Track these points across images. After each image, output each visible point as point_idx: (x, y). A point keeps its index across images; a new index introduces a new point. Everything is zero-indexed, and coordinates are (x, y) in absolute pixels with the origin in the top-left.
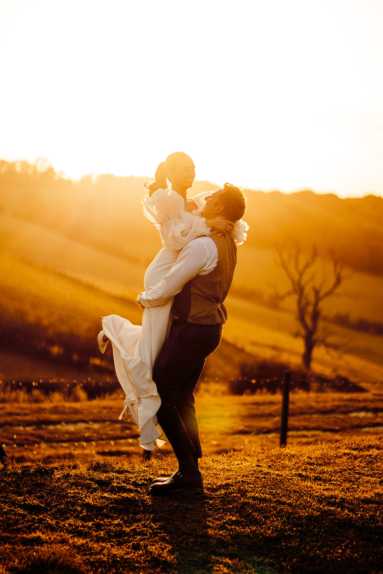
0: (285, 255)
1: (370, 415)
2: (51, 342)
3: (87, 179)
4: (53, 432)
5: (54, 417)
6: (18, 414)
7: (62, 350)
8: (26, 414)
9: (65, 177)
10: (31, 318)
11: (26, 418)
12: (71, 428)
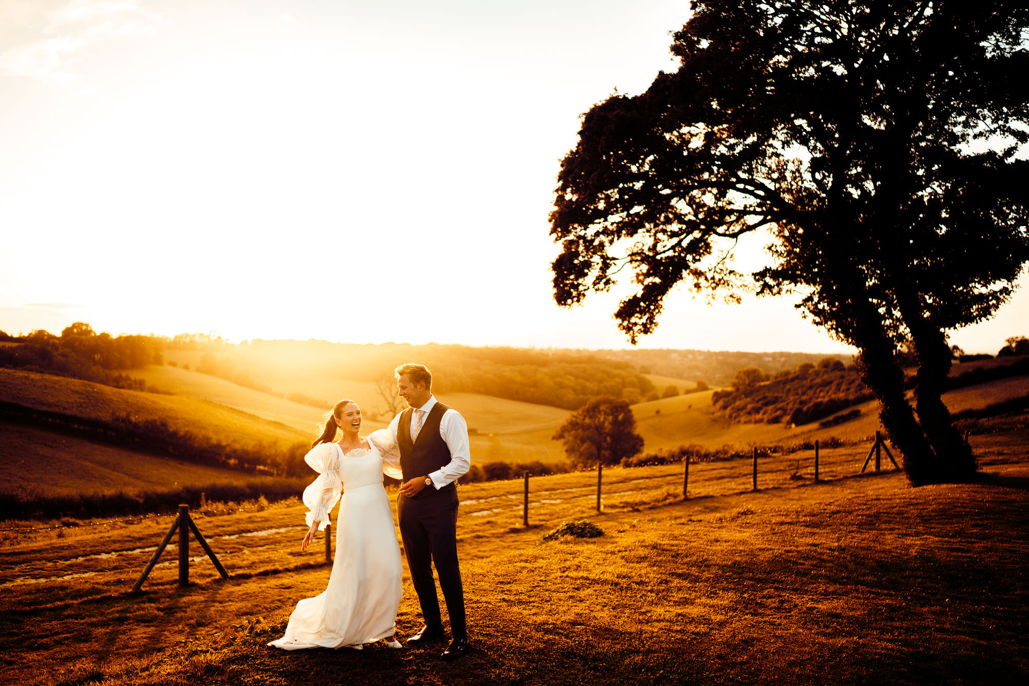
0: (383, 387)
1: (474, 502)
2: (229, 457)
3: (244, 343)
4: (252, 539)
5: (250, 526)
6: (223, 526)
7: (237, 461)
8: (229, 526)
9: (230, 342)
10: (214, 441)
11: (229, 529)
12: (263, 534)
